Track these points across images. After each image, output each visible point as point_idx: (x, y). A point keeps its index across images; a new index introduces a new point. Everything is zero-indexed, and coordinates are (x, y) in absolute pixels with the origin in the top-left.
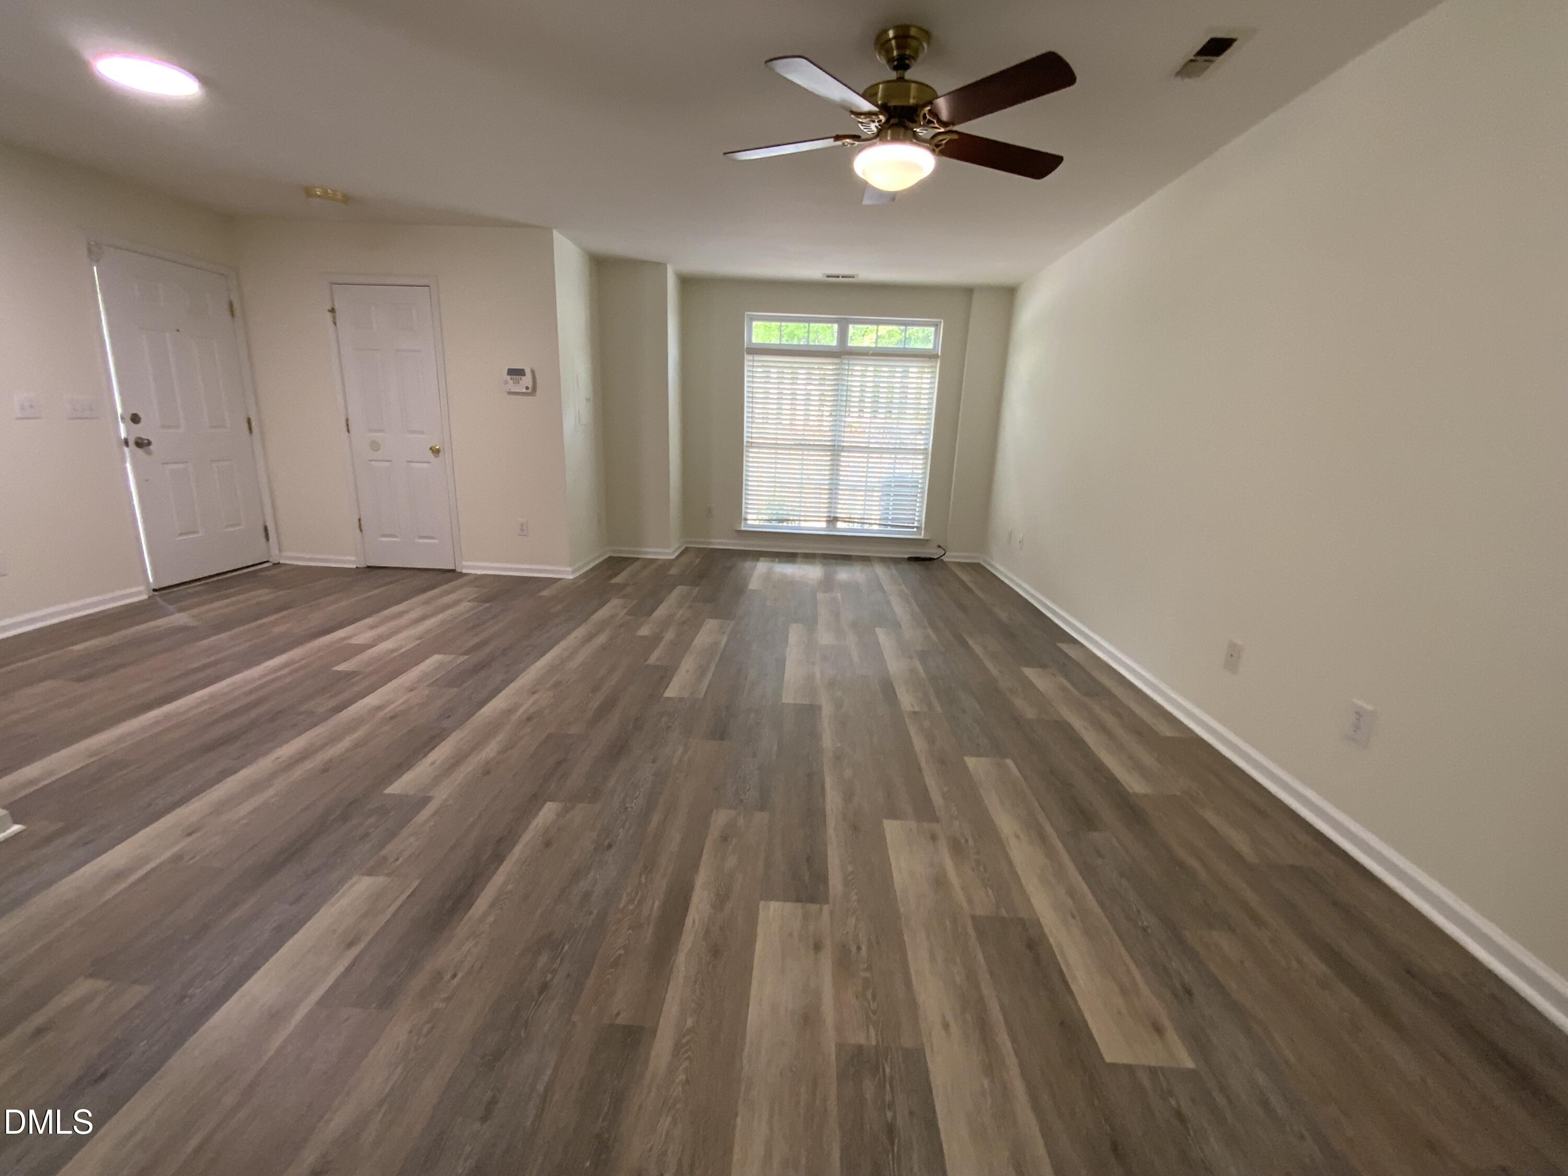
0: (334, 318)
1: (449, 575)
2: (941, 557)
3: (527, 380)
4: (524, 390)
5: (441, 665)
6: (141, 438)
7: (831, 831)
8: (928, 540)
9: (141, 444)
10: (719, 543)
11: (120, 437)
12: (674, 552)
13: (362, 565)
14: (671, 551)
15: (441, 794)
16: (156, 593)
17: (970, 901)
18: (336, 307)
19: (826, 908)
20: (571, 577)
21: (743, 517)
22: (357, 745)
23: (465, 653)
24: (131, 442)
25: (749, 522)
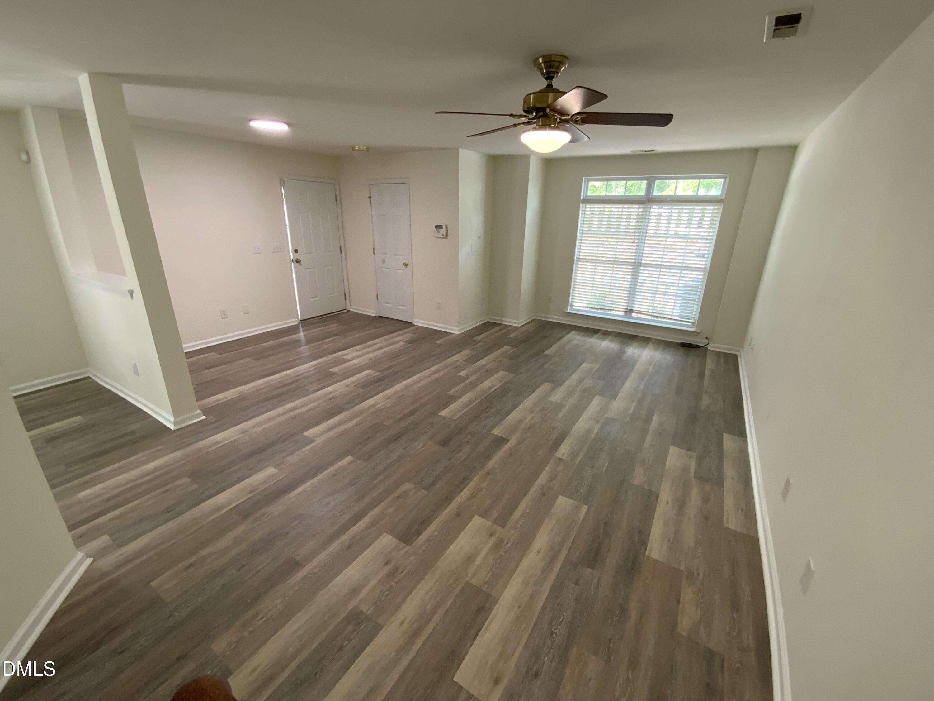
0: (370, 201)
1: (408, 325)
2: (706, 345)
3: (443, 231)
4: (442, 237)
5: (367, 375)
6: (298, 259)
7: (446, 512)
8: (698, 333)
9: (298, 261)
10: (553, 318)
11: (290, 259)
12: (521, 323)
13: (378, 315)
14: (519, 322)
15: (319, 441)
16: (301, 322)
17: (474, 574)
18: (371, 196)
19: (408, 547)
20: (458, 333)
21: (570, 304)
22: (311, 410)
23: (379, 372)
24: (294, 261)
25: (574, 307)
